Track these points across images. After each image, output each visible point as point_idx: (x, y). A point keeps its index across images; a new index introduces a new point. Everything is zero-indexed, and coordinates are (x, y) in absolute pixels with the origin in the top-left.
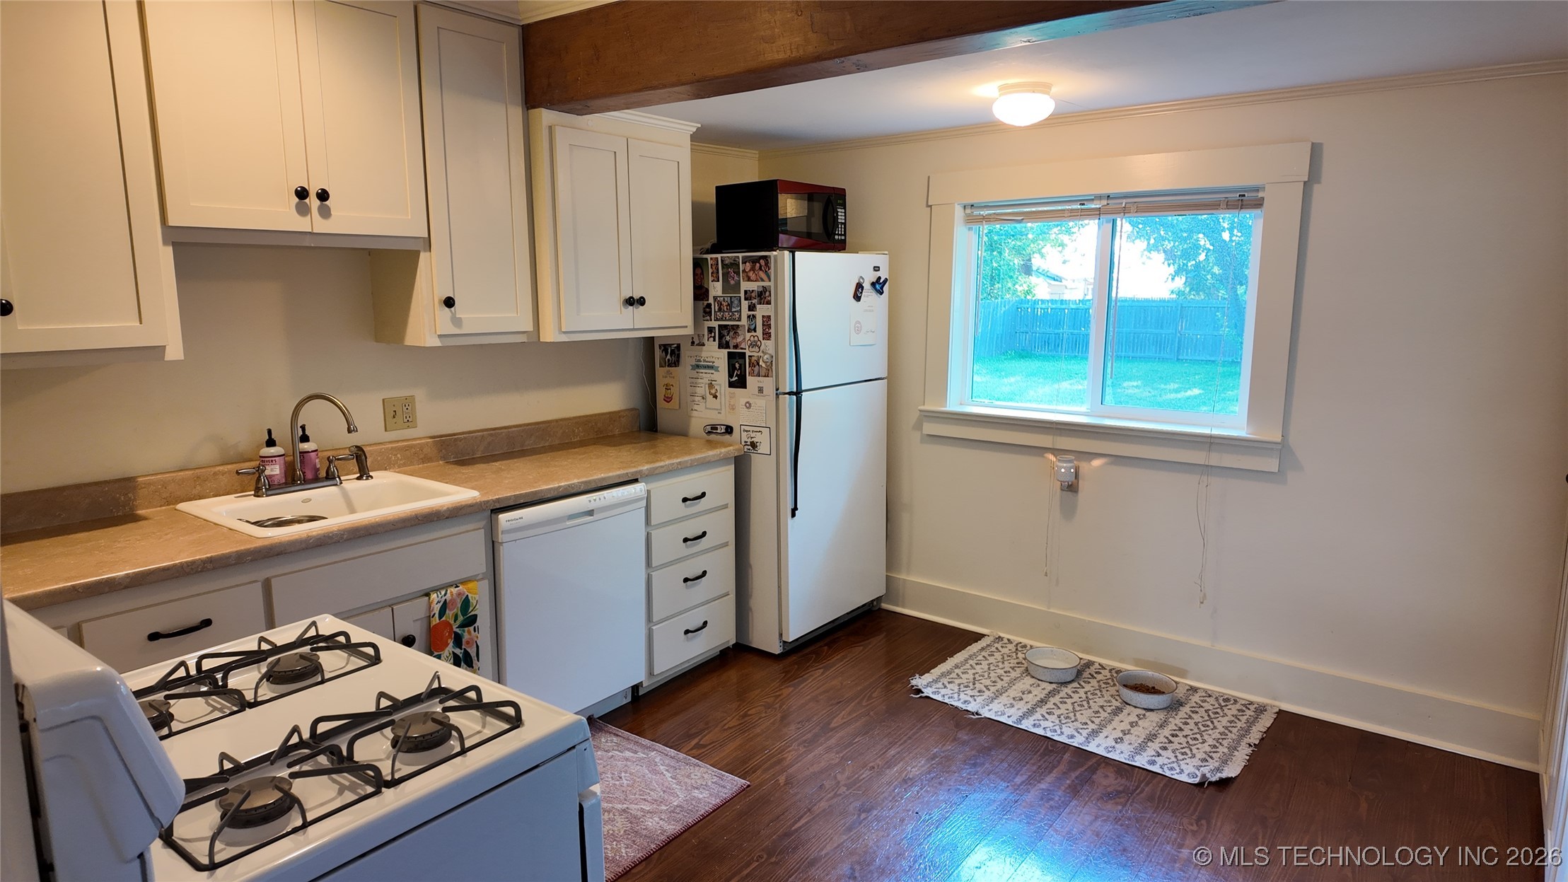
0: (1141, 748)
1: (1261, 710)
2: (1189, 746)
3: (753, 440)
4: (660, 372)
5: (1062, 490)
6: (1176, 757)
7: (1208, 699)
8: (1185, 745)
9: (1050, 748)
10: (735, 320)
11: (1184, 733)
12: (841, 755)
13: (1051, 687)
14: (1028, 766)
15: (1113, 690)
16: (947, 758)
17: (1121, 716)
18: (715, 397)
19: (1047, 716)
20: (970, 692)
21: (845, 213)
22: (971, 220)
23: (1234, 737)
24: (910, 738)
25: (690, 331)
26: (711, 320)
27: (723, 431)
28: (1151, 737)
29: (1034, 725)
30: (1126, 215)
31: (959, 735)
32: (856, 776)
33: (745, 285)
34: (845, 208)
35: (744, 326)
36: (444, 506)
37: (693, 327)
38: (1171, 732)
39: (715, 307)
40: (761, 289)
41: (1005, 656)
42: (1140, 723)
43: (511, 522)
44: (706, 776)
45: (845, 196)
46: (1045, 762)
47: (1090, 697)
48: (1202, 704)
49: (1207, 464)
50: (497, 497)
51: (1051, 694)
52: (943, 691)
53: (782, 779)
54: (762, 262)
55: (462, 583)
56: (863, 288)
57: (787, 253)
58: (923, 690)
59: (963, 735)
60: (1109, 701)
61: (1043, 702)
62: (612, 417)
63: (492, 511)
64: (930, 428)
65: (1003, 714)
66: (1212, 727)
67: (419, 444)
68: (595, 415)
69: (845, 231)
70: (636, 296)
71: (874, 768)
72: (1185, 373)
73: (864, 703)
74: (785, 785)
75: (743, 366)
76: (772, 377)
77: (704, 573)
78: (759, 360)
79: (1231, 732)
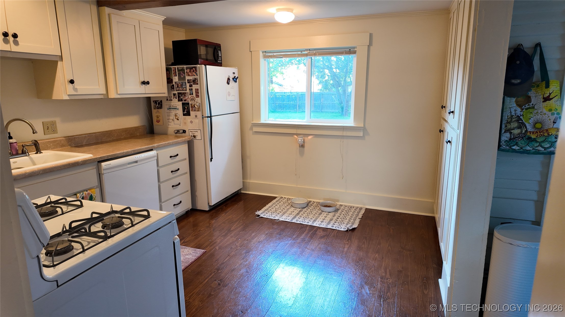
0: (329, 223)
1: (361, 209)
2: (342, 221)
3: (194, 135)
4: (154, 112)
5: (300, 147)
6: (339, 224)
7: (346, 208)
8: (341, 221)
9: (302, 227)
10: (184, 91)
11: (340, 217)
12: (236, 238)
13: (300, 210)
14: (296, 232)
15: (318, 208)
16: (271, 234)
17: (322, 215)
18: (178, 120)
19: (300, 218)
20: (275, 214)
21: (221, 53)
22: (265, 57)
23: (355, 217)
24: (258, 230)
25: (166, 95)
26: (174, 91)
27: (182, 132)
28: (331, 220)
29: (296, 221)
30: (315, 56)
31: (274, 227)
32: (243, 243)
33: (187, 78)
34: (221, 51)
35: (188, 93)
36: (80, 160)
37: (167, 93)
38: (337, 218)
39: (175, 86)
40: (194, 79)
41: (284, 202)
42: (327, 216)
43: (106, 166)
44: (189, 251)
45: (221, 47)
46: (301, 231)
47: (312, 211)
48: (344, 209)
49: (342, 135)
50: (100, 156)
51: (300, 211)
52: (267, 215)
53: (217, 248)
54: (194, 69)
55: (88, 190)
56: (230, 80)
57: (203, 65)
58: (260, 215)
59: (275, 227)
60: (318, 211)
61: (298, 214)
62: (136, 128)
63: (98, 162)
64: (255, 129)
65: (286, 219)
66: (348, 215)
67: (59, 140)
68: (129, 128)
69: (221, 59)
70: (146, 81)
71: (248, 240)
72: (324, 116)
73: (241, 222)
74: (218, 249)
75: (188, 108)
76: (200, 111)
77: (179, 184)
78: (195, 105)
79: (353, 216)
